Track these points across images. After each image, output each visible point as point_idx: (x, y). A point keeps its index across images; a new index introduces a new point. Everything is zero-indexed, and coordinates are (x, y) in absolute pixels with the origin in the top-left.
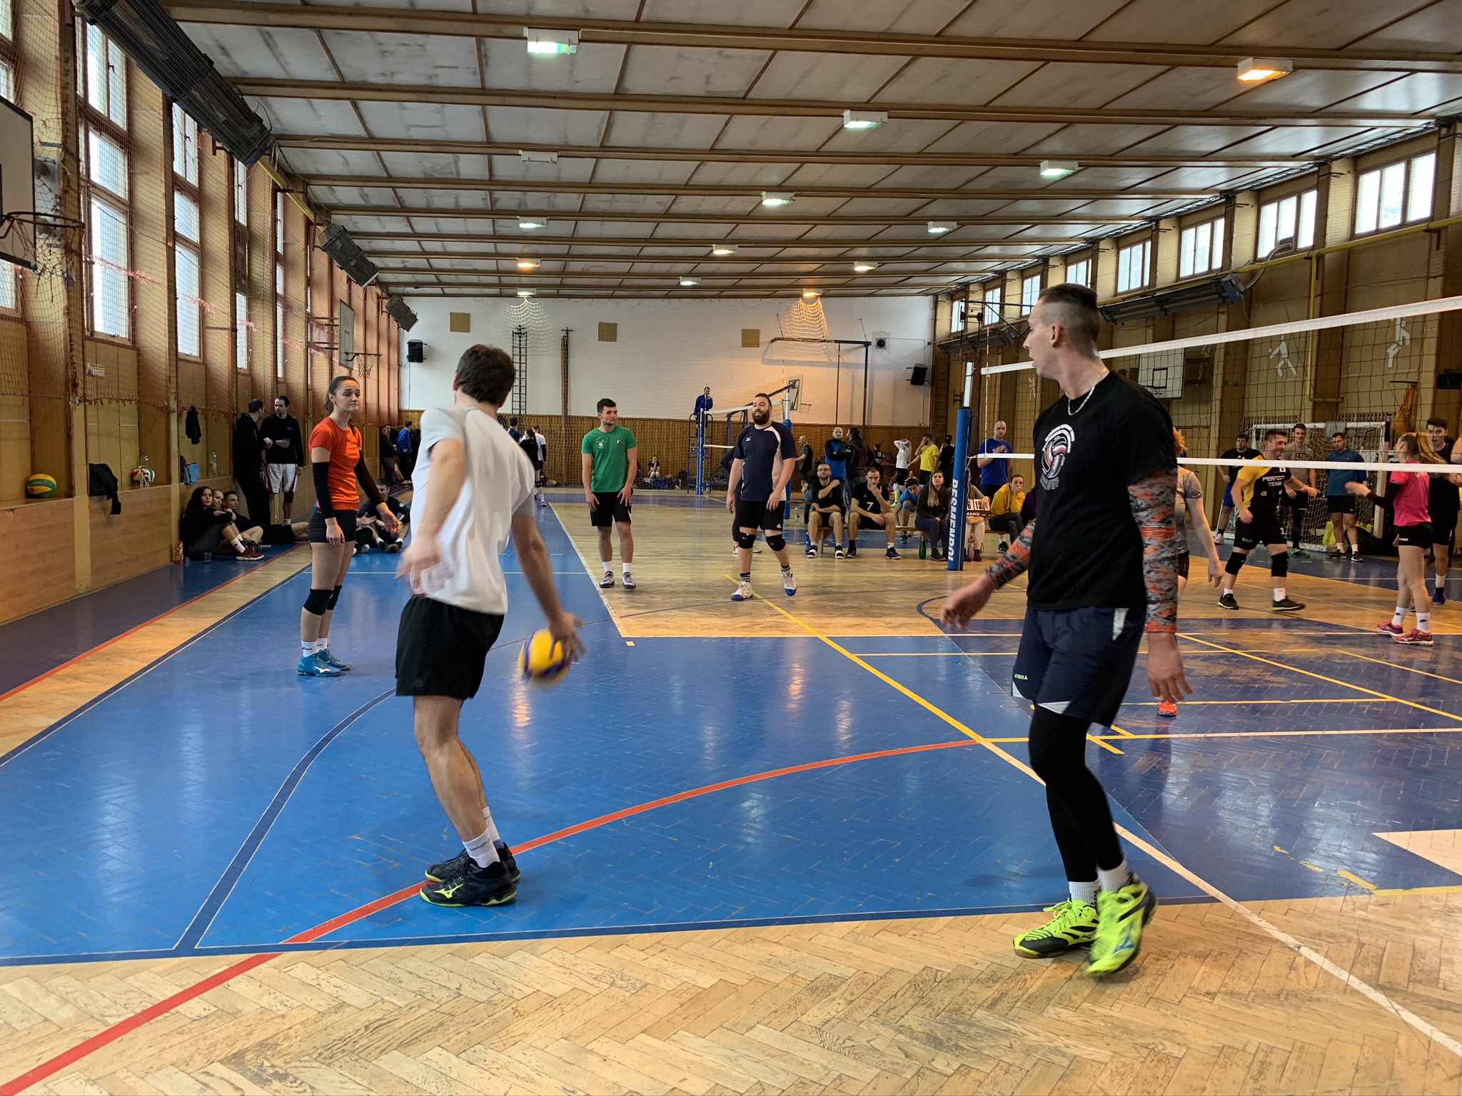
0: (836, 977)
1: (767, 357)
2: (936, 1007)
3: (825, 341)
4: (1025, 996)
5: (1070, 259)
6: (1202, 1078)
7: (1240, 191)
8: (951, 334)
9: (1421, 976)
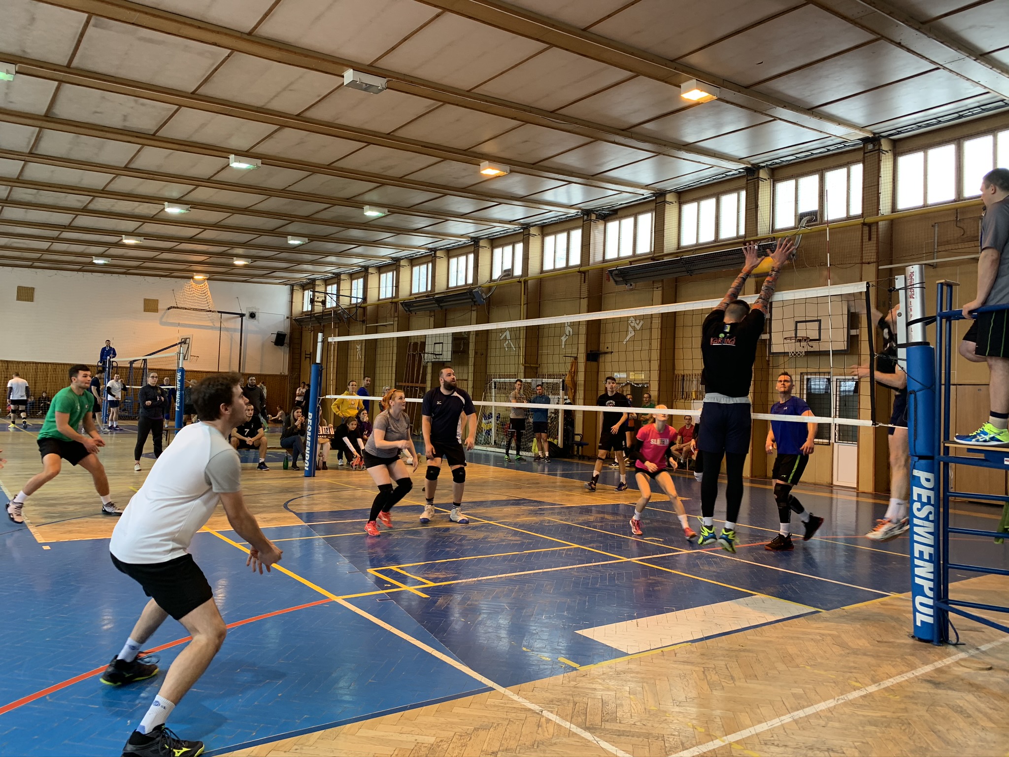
1: (164, 320)
3: (210, 311)
5: (382, 270)
7: (482, 239)
8: (303, 312)
9: (608, 717)
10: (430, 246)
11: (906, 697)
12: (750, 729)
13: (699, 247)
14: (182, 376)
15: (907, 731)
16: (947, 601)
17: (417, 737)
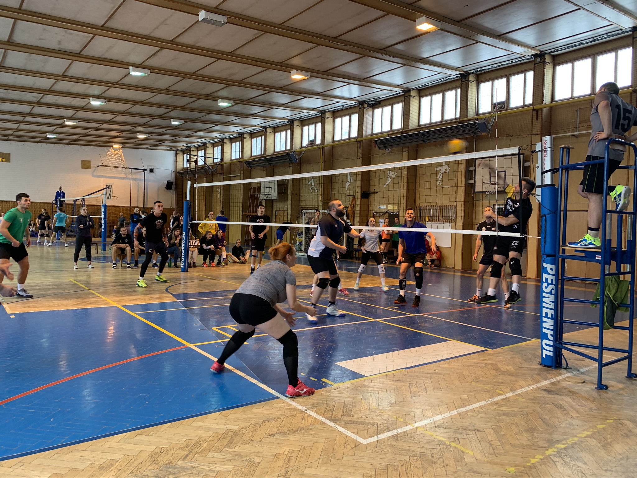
0: (113, 460)
1: (95, 174)
2: (160, 464)
3: (124, 168)
4: (200, 451)
5: (233, 140)
6: (267, 468)
7: (295, 120)
8: (183, 168)
9: (345, 413)
10: (263, 125)
11: (528, 399)
12: (431, 419)
13: (431, 125)
14: (105, 209)
15: (525, 419)
16: (561, 343)
17: (227, 426)
